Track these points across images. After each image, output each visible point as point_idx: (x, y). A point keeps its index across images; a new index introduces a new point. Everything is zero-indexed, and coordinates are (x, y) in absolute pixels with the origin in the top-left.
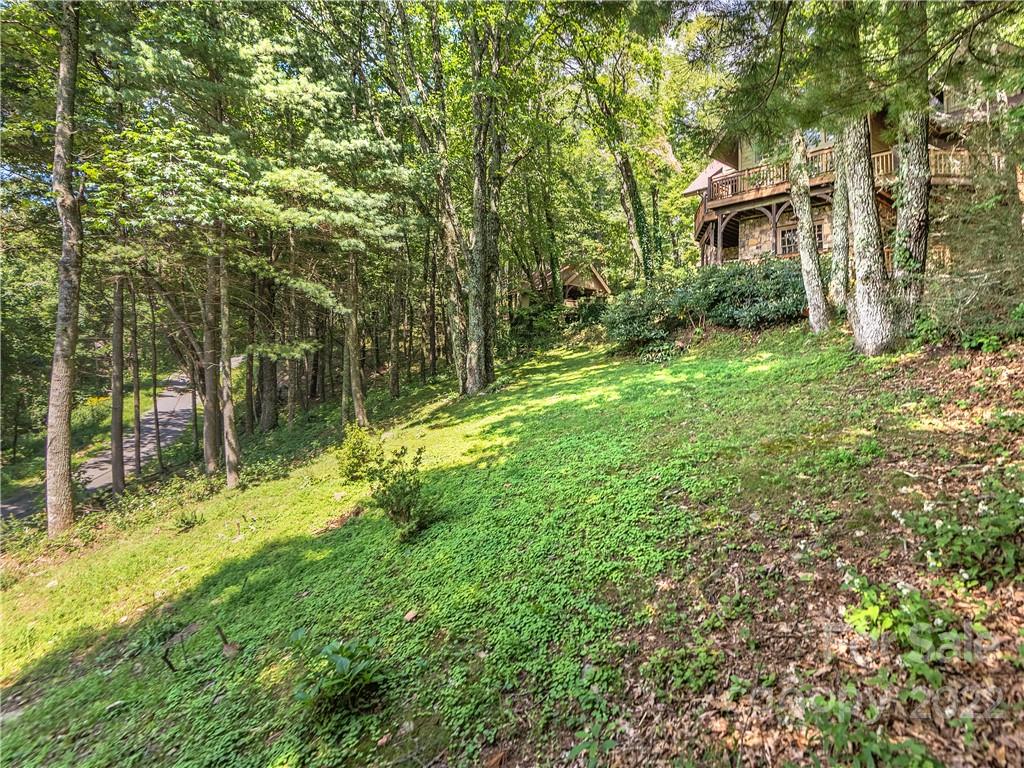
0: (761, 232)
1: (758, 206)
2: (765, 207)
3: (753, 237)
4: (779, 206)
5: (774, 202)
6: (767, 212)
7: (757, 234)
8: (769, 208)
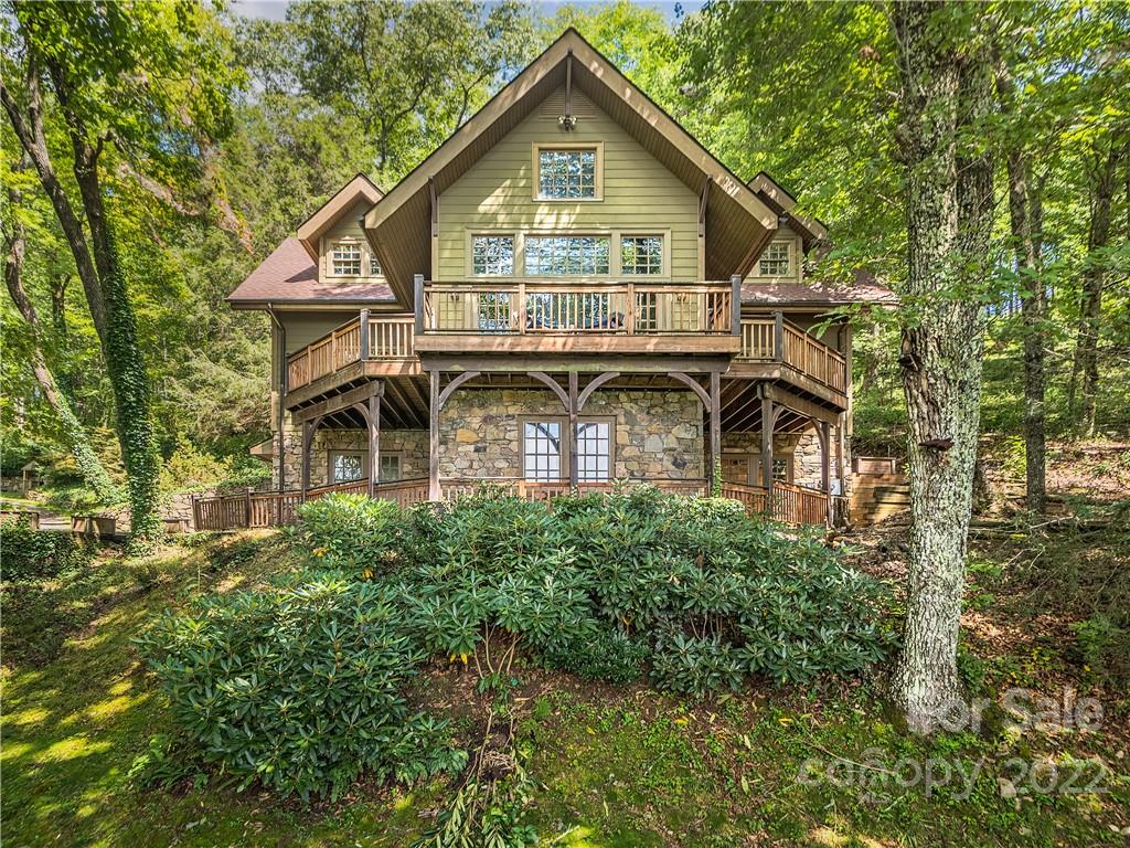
0: (487, 420)
1: (535, 369)
2: (554, 375)
3: (467, 426)
4: (585, 378)
5: (574, 368)
6: (558, 388)
7: (476, 422)
8: (562, 378)
